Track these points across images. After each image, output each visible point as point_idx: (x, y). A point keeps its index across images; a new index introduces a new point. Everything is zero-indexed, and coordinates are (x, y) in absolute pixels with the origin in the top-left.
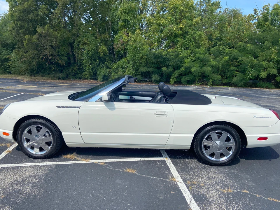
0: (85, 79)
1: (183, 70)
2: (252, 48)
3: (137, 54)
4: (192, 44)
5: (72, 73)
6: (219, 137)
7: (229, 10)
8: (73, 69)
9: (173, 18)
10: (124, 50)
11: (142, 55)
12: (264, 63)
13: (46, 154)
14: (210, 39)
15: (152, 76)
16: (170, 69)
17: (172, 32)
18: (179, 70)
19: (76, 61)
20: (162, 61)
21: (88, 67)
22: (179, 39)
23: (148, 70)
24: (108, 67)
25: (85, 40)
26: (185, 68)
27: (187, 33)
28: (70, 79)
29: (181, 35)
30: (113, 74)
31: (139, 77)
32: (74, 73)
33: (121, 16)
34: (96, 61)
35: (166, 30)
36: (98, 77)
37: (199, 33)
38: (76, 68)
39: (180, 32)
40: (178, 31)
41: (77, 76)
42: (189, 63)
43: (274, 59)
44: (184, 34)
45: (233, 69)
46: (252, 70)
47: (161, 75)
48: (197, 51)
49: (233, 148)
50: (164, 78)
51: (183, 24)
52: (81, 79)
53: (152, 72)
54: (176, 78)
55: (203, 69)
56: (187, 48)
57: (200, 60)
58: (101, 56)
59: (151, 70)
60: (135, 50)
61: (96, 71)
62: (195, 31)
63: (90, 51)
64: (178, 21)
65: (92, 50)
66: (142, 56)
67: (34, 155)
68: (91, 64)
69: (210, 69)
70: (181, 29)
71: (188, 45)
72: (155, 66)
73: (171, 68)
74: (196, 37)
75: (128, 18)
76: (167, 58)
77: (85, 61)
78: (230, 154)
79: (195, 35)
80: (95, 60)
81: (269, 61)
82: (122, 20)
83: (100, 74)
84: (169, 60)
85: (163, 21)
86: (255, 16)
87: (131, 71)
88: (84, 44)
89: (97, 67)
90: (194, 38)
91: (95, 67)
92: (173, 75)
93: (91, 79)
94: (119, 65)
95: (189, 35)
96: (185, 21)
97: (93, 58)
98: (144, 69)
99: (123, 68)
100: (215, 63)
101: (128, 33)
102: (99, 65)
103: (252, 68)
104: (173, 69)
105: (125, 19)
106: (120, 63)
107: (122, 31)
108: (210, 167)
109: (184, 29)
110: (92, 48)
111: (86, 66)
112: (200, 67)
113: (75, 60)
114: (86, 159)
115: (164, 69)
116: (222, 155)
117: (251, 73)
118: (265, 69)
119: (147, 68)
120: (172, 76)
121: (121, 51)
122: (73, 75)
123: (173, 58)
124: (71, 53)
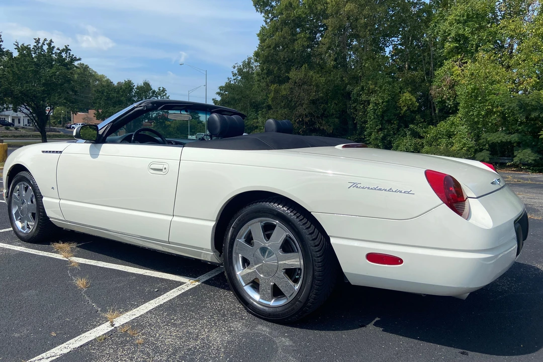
15: (515, 153)
21: (374, 136)
23: (507, 138)
24: (415, 135)
25: (372, 84)
30: (425, 149)
31: (482, 155)
34: (392, 124)
58: (402, 112)
59: (514, 138)
63: (378, 104)
65: (382, 103)
66: (490, 107)
68: (381, 129)
72: (525, 129)
75: (466, 31)
77: (371, 124)
80: (389, 122)
87: (464, 141)
89: (394, 134)
91: (390, 136)
94: (441, 131)
97: (386, 118)
98: (494, 137)
99: (449, 137)
101: (465, 63)
102: (398, 131)
105: (459, 35)
106: (443, 126)
107: (451, 60)
110: (384, 99)
111: (370, 134)
119: (502, 135)
121: (448, 102)
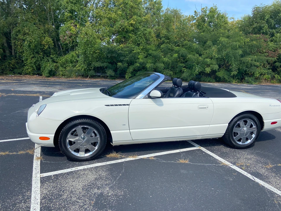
0: (27, 74)
1: (137, 66)
2: (197, 47)
3: (89, 48)
4: (143, 41)
5: (9, 67)
6: (245, 124)
7: (170, 10)
8: (9, 63)
9: (123, 13)
10: (72, 43)
11: (95, 49)
12: (208, 60)
13: (92, 156)
14: (158, 36)
15: (106, 71)
16: (124, 65)
17: (124, 27)
18: (134, 66)
19: (13, 54)
20: (116, 56)
21: (30, 61)
22: (130, 35)
23: (102, 65)
24: (54, 61)
25: (26, 30)
26: (140, 64)
27: (137, 29)
28: (6, 74)
29: (132, 31)
30: (61, 68)
31: (92, 72)
32: (11, 67)
33: (67, 6)
34: (39, 54)
35: (118, 25)
36: (43, 72)
37: (148, 30)
38: (13, 61)
39: (131, 28)
40: (130, 27)
41: (15, 70)
42: (143, 59)
43: (215, 56)
44: (135, 30)
45: (182, 65)
46: (198, 66)
47: (115, 70)
48: (149, 48)
49: (255, 132)
50: (118, 74)
51: (134, 21)
52: (21, 74)
53: (106, 67)
54: (131, 73)
55: (157, 65)
56: (138, 44)
57: (151, 57)
58: (46, 48)
59: (105, 64)
60: (87, 43)
61: (39, 65)
62: (145, 28)
63: (32, 42)
64: (128, 17)
67: (79, 158)
68: (33, 57)
69: (162, 65)
70: (132, 25)
71: (139, 42)
72: (108, 61)
73: (125, 63)
74: (146, 33)
75: (75, 8)
76: (121, 54)
77: (26, 54)
78: (253, 138)
79: (146, 32)
80: (37, 53)
81: (211, 58)
82: (69, 10)
83: (45, 69)
84: (122, 55)
85: (113, 15)
86: (195, 17)
87: (82, 65)
88: (25, 34)
89: (41, 60)
90: (144, 35)
91: (38, 61)
92: (128, 70)
93: (34, 74)
94: (67, 59)
95: (140, 31)
96: (135, 17)
97: (36, 51)
98: (98, 64)
99: (72, 63)
100: (166, 60)
101: (76, 25)
102: (43, 58)
103: (198, 65)
104: (127, 65)
105: (72, 10)
106: (68, 57)
107: (69, 22)
108: (239, 150)
109: (135, 25)
110: (35, 40)
111: (27, 60)
112: (152, 63)
113: (11, 53)
114: (133, 156)
115: (119, 64)
116: (247, 139)
117: (197, 69)
118: (208, 66)
119: (100, 63)
120: (127, 72)
121: (69, 44)
122: (10, 70)
123: (127, 54)
124: (6, 45)
